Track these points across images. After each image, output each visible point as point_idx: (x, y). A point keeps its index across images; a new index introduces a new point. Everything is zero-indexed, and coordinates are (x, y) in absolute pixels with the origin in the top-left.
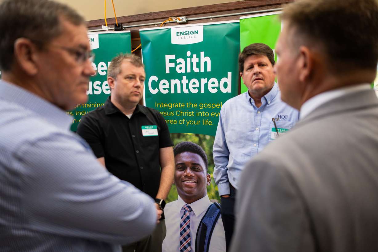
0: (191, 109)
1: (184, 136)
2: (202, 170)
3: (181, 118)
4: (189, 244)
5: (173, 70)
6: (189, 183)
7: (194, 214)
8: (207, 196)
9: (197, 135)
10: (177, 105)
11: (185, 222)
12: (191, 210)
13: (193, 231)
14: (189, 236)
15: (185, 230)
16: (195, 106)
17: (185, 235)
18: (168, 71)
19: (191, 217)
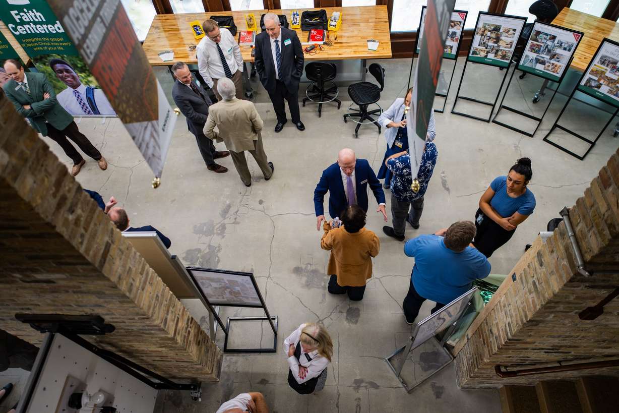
0: (47, 42)
1: (52, 56)
2: (72, 72)
3: (44, 46)
4: (87, 108)
5: (21, 19)
6: (69, 79)
7: (81, 94)
8: (82, 84)
9: (59, 55)
10: (37, 39)
11: (78, 98)
12: (78, 92)
13: (85, 100)
14: (84, 104)
15: (81, 102)
16: (47, 39)
17: (82, 104)
18: (18, 21)
19: (80, 95)
